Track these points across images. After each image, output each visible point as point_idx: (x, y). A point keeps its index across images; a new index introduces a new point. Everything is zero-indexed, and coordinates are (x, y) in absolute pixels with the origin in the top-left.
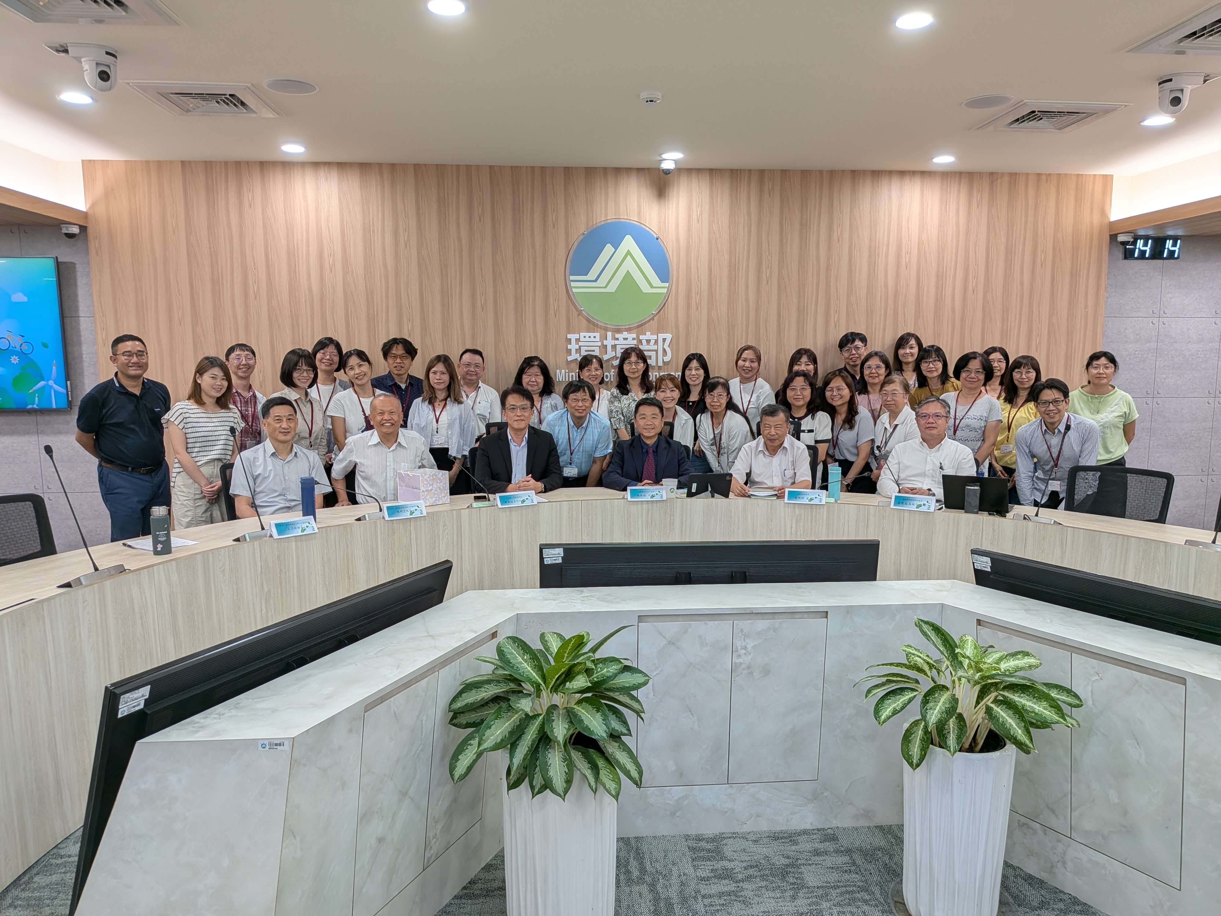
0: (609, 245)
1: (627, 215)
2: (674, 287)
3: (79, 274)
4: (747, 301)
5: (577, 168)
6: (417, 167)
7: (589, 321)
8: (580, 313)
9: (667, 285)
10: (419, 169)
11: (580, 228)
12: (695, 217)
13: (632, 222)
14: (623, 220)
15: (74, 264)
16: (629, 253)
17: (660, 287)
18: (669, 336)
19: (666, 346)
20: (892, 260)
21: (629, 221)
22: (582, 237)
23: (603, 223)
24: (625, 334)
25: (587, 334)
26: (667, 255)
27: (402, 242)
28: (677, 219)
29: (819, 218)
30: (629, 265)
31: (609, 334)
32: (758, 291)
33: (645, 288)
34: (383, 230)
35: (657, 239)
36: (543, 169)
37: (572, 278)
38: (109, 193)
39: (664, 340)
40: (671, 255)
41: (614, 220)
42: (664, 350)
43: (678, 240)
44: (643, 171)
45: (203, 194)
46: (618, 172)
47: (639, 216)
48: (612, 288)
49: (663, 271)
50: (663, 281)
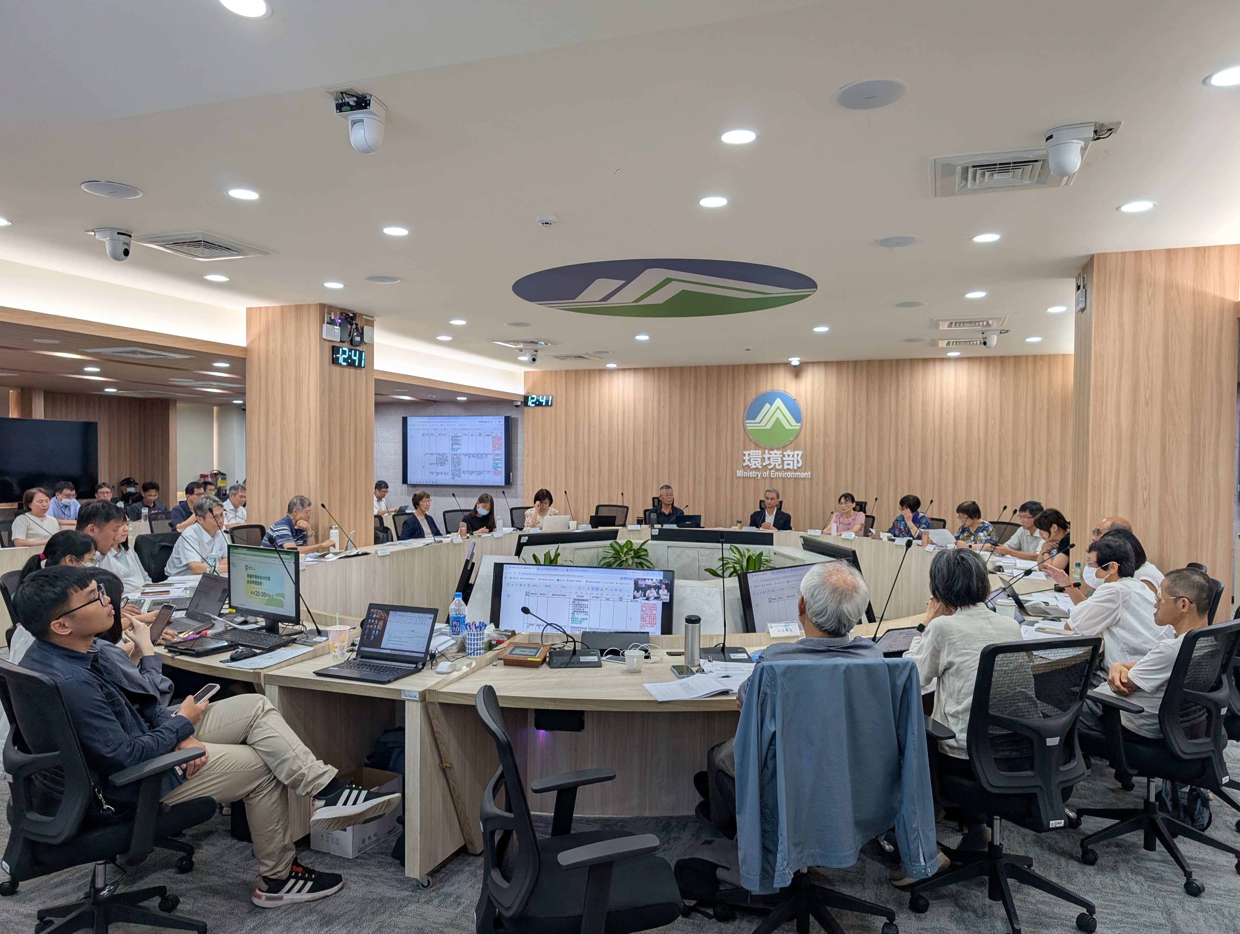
0: (767, 404)
1: (778, 388)
2: (804, 425)
3: (519, 423)
4: (847, 433)
5: (752, 365)
6: (670, 368)
7: (755, 444)
8: (751, 440)
9: (799, 424)
10: (672, 369)
11: (752, 395)
12: (816, 387)
13: (780, 391)
14: (775, 390)
15: (517, 418)
16: (778, 408)
17: (796, 426)
18: (800, 453)
19: (799, 459)
20: (937, 409)
21: (778, 391)
22: (753, 400)
23: (764, 393)
24: (776, 451)
25: (754, 451)
26: (800, 408)
27: (662, 406)
28: (806, 388)
29: (891, 385)
30: (778, 414)
31: (767, 451)
32: (854, 427)
33: (787, 427)
34: (653, 400)
35: (795, 400)
36: (734, 366)
37: (747, 421)
38: (534, 385)
39: (798, 455)
40: (802, 408)
41: (770, 391)
42: (798, 462)
43: (806, 400)
44: (787, 365)
45: (573, 385)
46: (773, 365)
47: (785, 388)
48: (769, 427)
49: (797, 417)
50: (797, 422)
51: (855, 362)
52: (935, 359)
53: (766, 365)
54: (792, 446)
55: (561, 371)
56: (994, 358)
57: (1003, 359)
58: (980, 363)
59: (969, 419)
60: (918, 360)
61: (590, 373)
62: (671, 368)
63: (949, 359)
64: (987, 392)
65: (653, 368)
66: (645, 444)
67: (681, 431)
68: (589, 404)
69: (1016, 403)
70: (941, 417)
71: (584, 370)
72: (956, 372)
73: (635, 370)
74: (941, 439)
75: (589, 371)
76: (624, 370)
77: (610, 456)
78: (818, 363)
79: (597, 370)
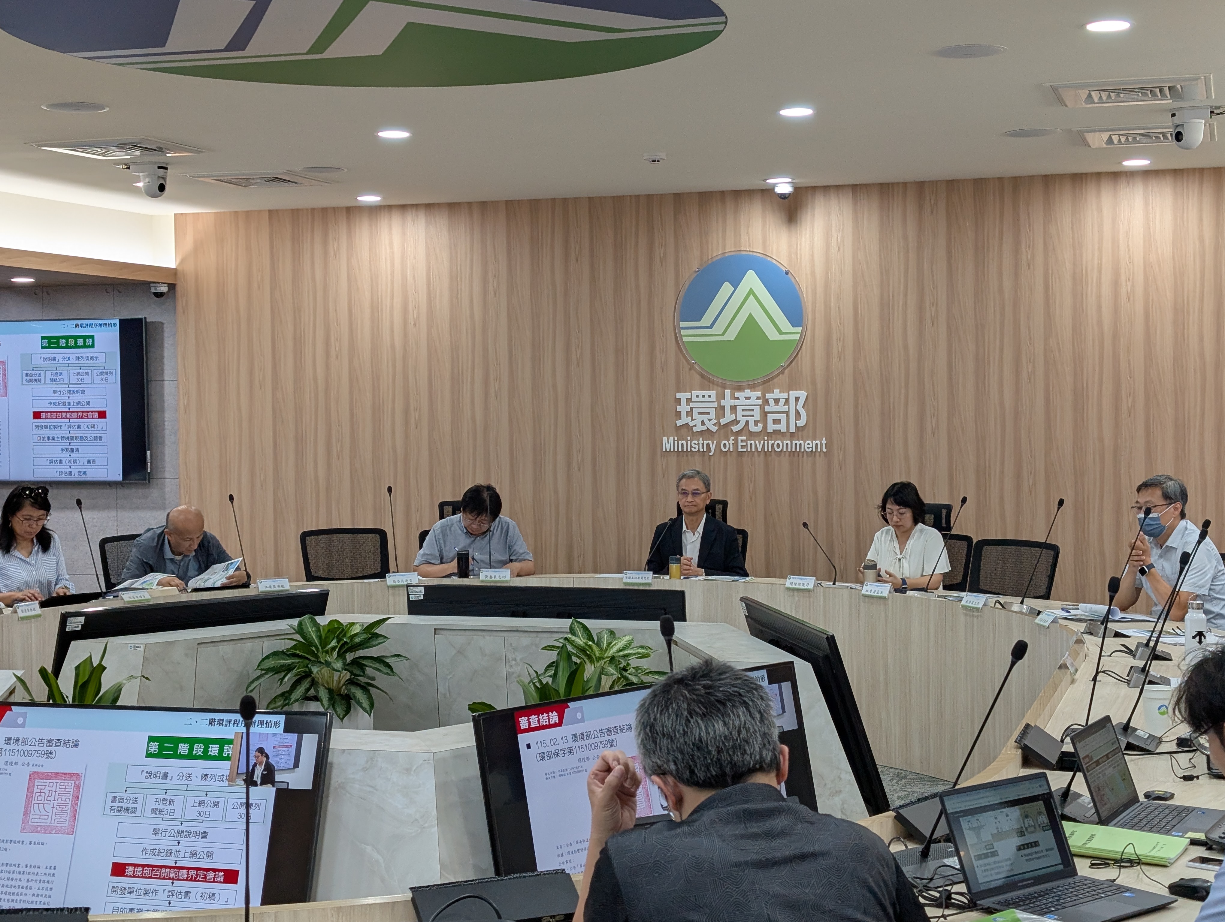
0: (727, 284)
1: (750, 246)
2: (809, 332)
3: (166, 334)
4: (906, 348)
5: (689, 194)
7: (702, 376)
8: (692, 366)
9: (799, 329)
10: (511, 206)
11: (693, 263)
12: (834, 244)
13: (755, 254)
14: (744, 253)
15: (163, 324)
16: (751, 292)
17: (792, 333)
19: (800, 407)
21: (751, 253)
22: (695, 275)
23: (719, 257)
24: (748, 392)
25: (701, 393)
26: (800, 294)
27: (491, 290)
28: (812, 247)
30: (751, 306)
31: (728, 392)
32: (921, 334)
33: (772, 335)
35: (787, 273)
37: (682, 324)
38: (198, 247)
39: (797, 399)
40: (804, 292)
41: (733, 254)
42: (798, 413)
43: (813, 274)
44: (767, 193)
45: (289, 246)
46: (736, 194)
47: (764, 246)
48: (731, 335)
49: (794, 313)
50: (794, 325)
51: (920, 186)
52: (1098, 176)
53: (723, 193)
54: (784, 378)
55: (260, 212)
60: (1060, 178)
61: (325, 215)
62: (509, 204)
63: (1128, 175)
64: (1217, 248)
65: (470, 204)
66: (456, 381)
68: (325, 289)
70: (1116, 310)
71: (313, 210)
72: (1146, 204)
73: (429, 207)
75: (324, 210)
76: (403, 207)
77: (377, 410)
78: (839, 188)
79: (342, 208)
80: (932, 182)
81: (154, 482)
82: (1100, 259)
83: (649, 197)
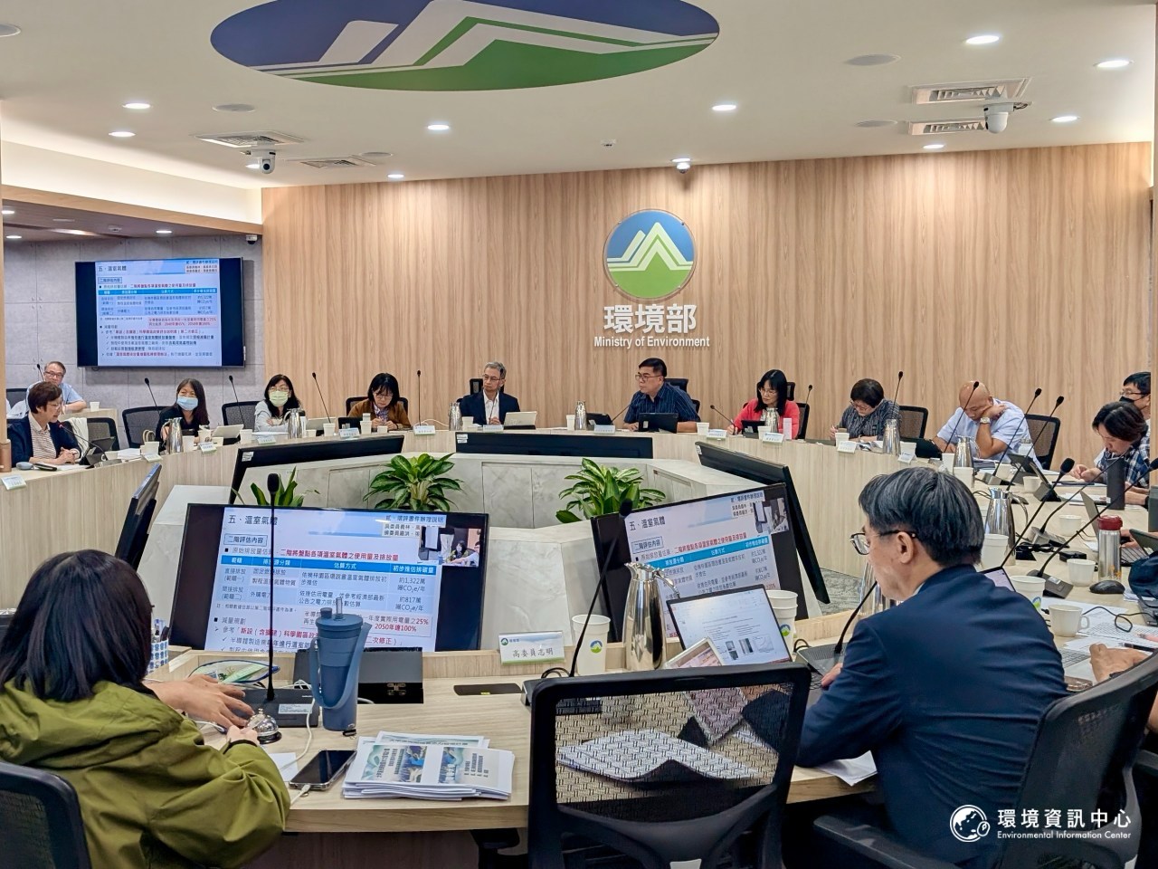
0: (640, 232)
1: (657, 206)
2: (698, 264)
5: (614, 171)
7: (622, 295)
8: (615, 288)
9: (691, 263)
10: (490, 180)
11: (616, 219)
12: (716, 204)
13: (660, 211)
14: (653, 211)
15: (252, 261)
16: (658, 237)
17: (685, 265)
19: (691, 317)
20: (908, 235)
21: (658, 211)
22: (618, 226)
23: (635, 214)
24: (654, 306)
25: (621, 306)
26: (692, 239)
28: (701, 206)
29: (834, 198)
30: (658, 247)
31: (640, 306)
32: (777, 266)
33: (672, 267)
35: (683, 224)
37: (609, 260)
38: (277, 212)
39: (689, 310)
40: (695, 238)
41: (645, 211)
42: (690, 320)
43: (701, 225)
44: (670, 169)
45: (338, 208)
46: (649, 171)
47: (667, 207)
48: (643, 267)
49: (688, 251)
50: (687, 260)
51: (777, 163)
52: (903, 156)
53: (638, 170)
54: (680, 296)
55: (318, 186)
56: (998, 152)
57: (1011, 153)
58: (975, 161)
59: (959, 249)
60: (876, 158)
61: (364, 187)
62: (488, 179)
63: (926, 155)
64: (986, 206)
65: (462, 179)
66: (451, 299)
67: (507, 276)
68: (363, 238)
69: (1033, 223)
70: (914, 249)
71: (355, 185)
72: (936, 176)
73: (434, 182)
74: (914, 282)
75: (363, 185)
76: (416, 182)
77: (398, 319)
78: (720, 165)
79: (374, 183)
80: (786, 161)
81: (248, 366)
82: (904, 212)
83: (586, 173)
